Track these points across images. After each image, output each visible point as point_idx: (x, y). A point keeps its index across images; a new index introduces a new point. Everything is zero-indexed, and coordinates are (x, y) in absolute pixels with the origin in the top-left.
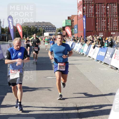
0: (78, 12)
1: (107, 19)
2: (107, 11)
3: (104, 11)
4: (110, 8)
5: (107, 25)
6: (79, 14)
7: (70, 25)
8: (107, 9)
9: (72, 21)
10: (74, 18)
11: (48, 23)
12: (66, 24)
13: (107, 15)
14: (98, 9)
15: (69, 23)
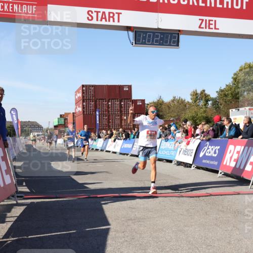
0: (76, 108)
1: (109, 116)
2: (108, 107)
3: (105, 108)
4: (112, 105)
5: (109, 122)
6: (77, 111)
7: (63, 123)
8: (109, 105)
9: (66, 119)
10: (69, 116)
11: (33, 122)
12: (58, 122)
13: (109, 111)
14: (99, 105)
15: (62, 122)
